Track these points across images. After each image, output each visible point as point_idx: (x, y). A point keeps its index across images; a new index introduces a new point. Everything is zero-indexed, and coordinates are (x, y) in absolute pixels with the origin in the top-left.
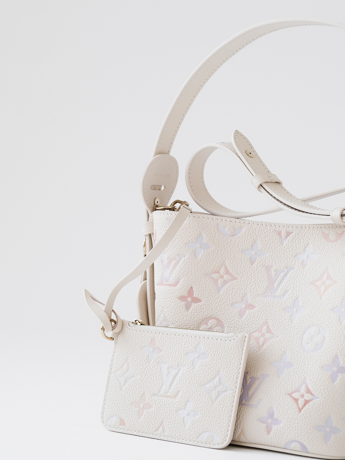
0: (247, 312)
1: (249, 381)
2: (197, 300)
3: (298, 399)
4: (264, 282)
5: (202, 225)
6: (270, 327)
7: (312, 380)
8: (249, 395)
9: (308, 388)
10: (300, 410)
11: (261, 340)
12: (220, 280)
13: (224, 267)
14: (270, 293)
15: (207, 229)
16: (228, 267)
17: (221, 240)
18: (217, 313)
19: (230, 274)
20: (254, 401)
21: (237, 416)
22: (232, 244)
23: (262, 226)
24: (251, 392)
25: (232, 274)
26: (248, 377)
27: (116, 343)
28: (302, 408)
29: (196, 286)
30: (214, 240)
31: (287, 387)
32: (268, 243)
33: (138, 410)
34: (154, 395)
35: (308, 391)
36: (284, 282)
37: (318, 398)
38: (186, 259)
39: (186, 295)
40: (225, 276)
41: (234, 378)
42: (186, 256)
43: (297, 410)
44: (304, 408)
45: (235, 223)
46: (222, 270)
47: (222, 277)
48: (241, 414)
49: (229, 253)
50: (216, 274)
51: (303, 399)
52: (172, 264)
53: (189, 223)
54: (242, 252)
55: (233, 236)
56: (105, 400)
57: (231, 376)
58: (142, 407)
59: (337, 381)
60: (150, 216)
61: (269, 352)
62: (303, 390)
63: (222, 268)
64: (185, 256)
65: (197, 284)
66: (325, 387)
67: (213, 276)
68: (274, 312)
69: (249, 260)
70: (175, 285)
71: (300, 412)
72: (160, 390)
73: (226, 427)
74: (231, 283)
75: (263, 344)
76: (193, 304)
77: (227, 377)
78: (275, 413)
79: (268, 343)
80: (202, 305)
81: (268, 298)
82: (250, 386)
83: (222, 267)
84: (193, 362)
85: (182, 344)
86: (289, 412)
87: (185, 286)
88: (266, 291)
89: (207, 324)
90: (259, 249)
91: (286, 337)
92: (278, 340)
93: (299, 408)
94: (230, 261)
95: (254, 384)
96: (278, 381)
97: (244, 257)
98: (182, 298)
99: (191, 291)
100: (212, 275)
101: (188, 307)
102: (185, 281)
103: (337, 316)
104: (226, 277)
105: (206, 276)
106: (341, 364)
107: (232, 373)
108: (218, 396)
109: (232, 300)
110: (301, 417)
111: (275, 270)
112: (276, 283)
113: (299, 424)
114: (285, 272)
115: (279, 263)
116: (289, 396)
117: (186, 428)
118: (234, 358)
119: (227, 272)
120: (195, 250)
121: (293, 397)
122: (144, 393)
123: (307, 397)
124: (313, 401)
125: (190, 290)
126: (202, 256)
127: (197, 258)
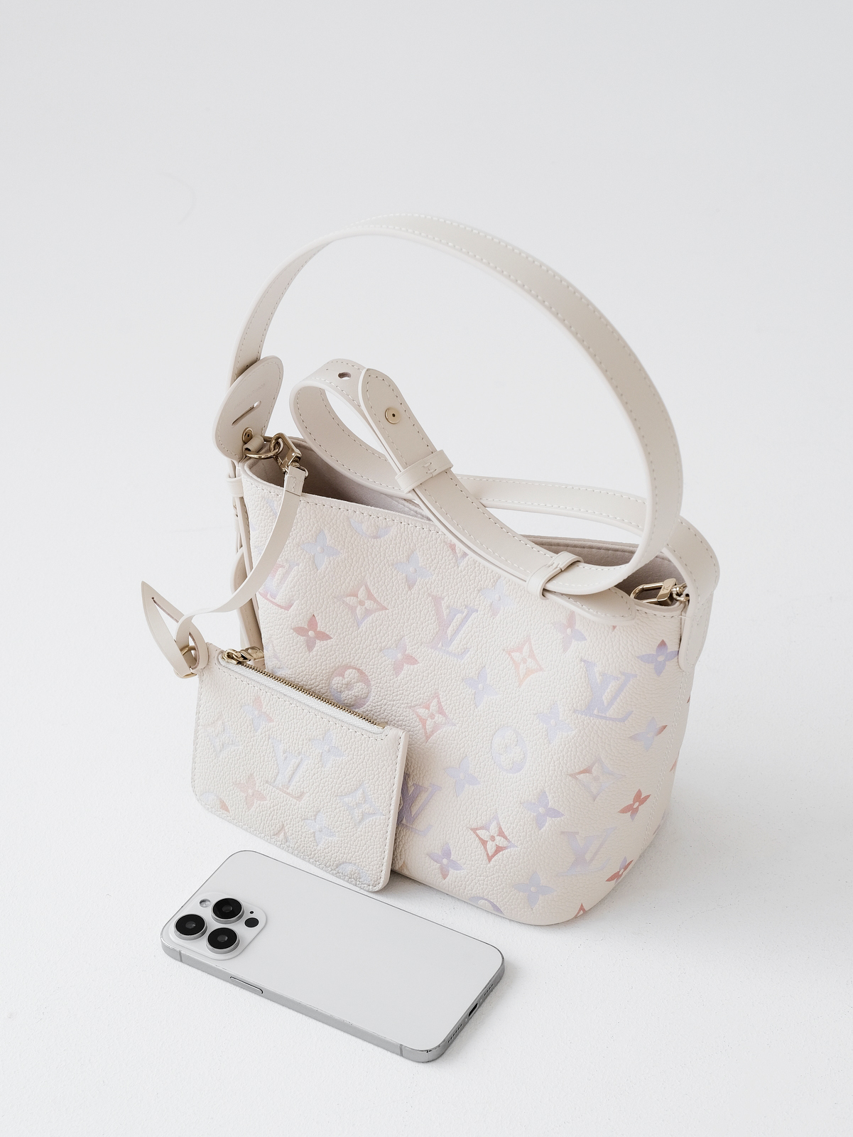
0: (406, 667)
1: (411, 790)
2: (324, 636)
3: (487, 842)
4: (431, 624)
5: (321, 517)
6: (442, 704)
7: (507, 818)
8: (413, 814)
9: (500, 828)
10: (490, 858)
11: (429, 722)
12: (359, 607)
13: (363, 588)
14: (440, 644)
15: (331, 524)
16: (371, 588)
17: (356, 543)
18: (358, 660)
19: (375, 601)
20: (421, 824)
21: (395, 843)
22: (374, 550)
23: (422, 530)
24: (415, 810)
25: (379, 599)
26: (410, 783)
27: (201, 681)
28: (493, 856)
29: (320, 614)
30: (344, 542)
31: (469, 817)
32: (435, 558)
33: (246, 797)
34: (267, 782)
35: (501, 834)
36: (462, 632)
37: (517, 847)
38: (300, 570)
39: (306, 627)
40: (366, 601)
41: (385, 797)
42: (301, 565)
43: (485, 857)
44: (496, 857)
45: (377, 519)
46: (362, 593)
47: (362, 603)
48: (401, 841)
49: (371, 566)
50: (352, 598)
51: (494, 844)
52: (278, 573)
53: (301, 512)
54: (393, 565)
55: (376, 537)
56: (194, 762)
57: (381, 795)
58: (251, 794)
59: (544, 828)
60: (237, 468)
61: (441, 749)
62: (493, 830)
63: (362, 589)
64: (298, 565)
65: (322, 612)
66: (526, 833)
67: (348, 599)
68: (448, 680)
69: (404, 581)
70: (288, 607)
71: (489, 862)
72: (275, 780)
73: (378, 866)
74: (377, 614)
75: (432, 732)
76: (318, 641)
77: (374, 793)
78: (452, 853)
79: (439, 731)
80: (332, 646)
81: (437, 653)
82: (414, 799)
83: (361, 586)
84: (321, 756)
85: (303, 722)
86: (473, 858)
87: (302, 613)
88: (434, 638)
89: (343, 676)
90: (420, 565)
91: (466, 729)
92: (455, 731)
93: (488, 854)
94: (374, 578)
95: (419, 798)
96: (456, 802)
97: (396, 575)
98: (300, 631)
99: (312, 622)
100: (345, 599)
101: (310, 646)
102: (302, 605)
103: (544, 729)
104: (368, 604)
105: (335, 600)
106: (550, 803)
107: (383, 789)
108: (362, 819)
109: (381, 643)
110: (492, 869)
111: (448, 607)
112: (450, 628)
113: (489, 878)
114: (465, 614)
115: (454, 595)
116: (472, 833)
117: (319, 848)
118: (384, 768)
119: (370, 596)
120: (314, 556)
121: (477, 836)
122: (252, 775)
123: (500, 841)
124: (509, 850)
125: (311, 619)
126: (327, 568)
127: (317, 570)
